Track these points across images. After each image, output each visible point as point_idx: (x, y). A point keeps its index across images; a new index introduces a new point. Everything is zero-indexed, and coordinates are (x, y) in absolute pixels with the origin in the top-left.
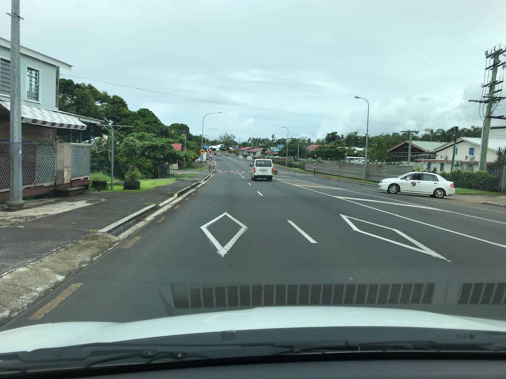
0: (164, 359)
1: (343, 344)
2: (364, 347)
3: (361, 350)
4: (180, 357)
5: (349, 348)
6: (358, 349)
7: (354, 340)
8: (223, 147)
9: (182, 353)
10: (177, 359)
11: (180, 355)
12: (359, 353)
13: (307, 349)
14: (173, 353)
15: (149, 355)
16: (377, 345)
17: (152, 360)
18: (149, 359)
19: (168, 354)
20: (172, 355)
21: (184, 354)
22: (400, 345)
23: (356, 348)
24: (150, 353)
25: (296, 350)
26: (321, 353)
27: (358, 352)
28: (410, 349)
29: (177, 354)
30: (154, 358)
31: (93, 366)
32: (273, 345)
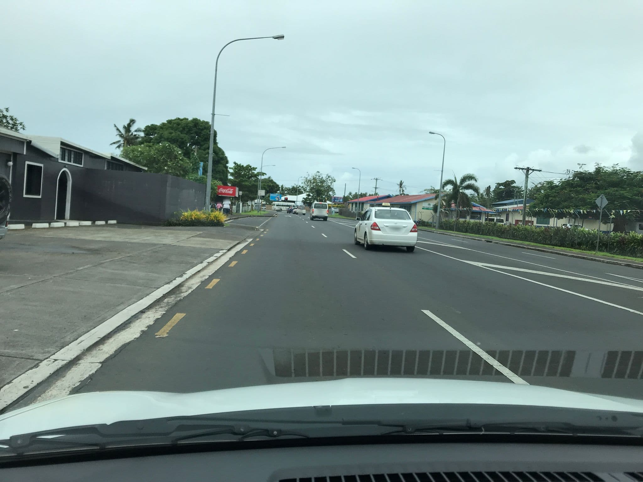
0: (258, 437)
1: (463, 423)
2: (488, 427)
3: (486, 431)
4: (276, 434)
5: (470, 428)
6: (482, 431)
7: (475, 419)
8: (310, 197)
9: (277, 431)
10: (272, 436)
11: (275, 433)
12: (483, 434)
13: (423, 429)
14: (267, 431)
15: (241, 431)
16: (505, 425)
17: (243, 438)
18: (240, 437)
19: (262, 431)
20: (267, 432)
21: (280, 432)
22: (531, 426)
23: (479, 429)
24: (242, 430)
25: (409, 429)
26: (438, 434)
27: (481, 433)
28: (544, 432)
29: (273, 431)
30: (246, 435)
31: (179, 442)
32: (379, 423)
